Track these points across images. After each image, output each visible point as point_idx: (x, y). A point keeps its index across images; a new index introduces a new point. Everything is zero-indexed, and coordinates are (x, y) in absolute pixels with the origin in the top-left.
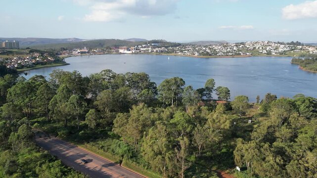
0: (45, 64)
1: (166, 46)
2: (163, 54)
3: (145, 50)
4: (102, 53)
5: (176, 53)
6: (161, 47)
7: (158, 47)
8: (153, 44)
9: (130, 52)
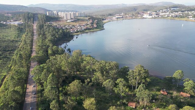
0: (91, 30)
1: (183, 10)
2: (177, 19)
3: (163, 15)
4: (131, 18)
5: (188, 18)
6: (177, 12)
7: (176, 12)
8: (172, 9)
9: (151, 17)
